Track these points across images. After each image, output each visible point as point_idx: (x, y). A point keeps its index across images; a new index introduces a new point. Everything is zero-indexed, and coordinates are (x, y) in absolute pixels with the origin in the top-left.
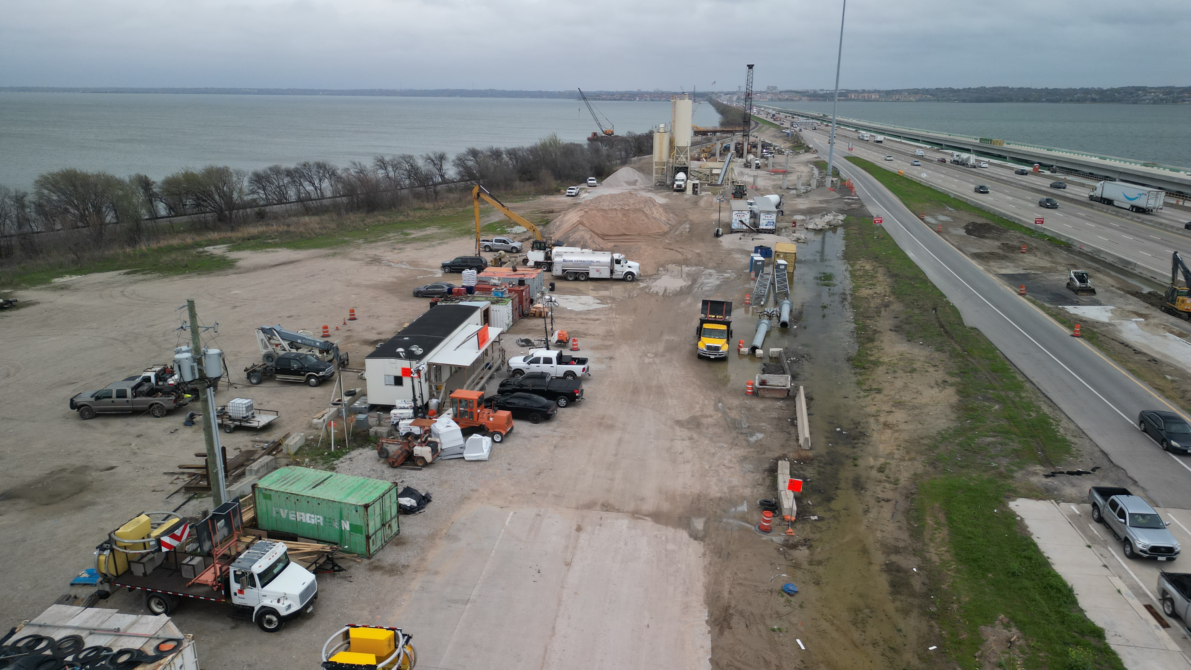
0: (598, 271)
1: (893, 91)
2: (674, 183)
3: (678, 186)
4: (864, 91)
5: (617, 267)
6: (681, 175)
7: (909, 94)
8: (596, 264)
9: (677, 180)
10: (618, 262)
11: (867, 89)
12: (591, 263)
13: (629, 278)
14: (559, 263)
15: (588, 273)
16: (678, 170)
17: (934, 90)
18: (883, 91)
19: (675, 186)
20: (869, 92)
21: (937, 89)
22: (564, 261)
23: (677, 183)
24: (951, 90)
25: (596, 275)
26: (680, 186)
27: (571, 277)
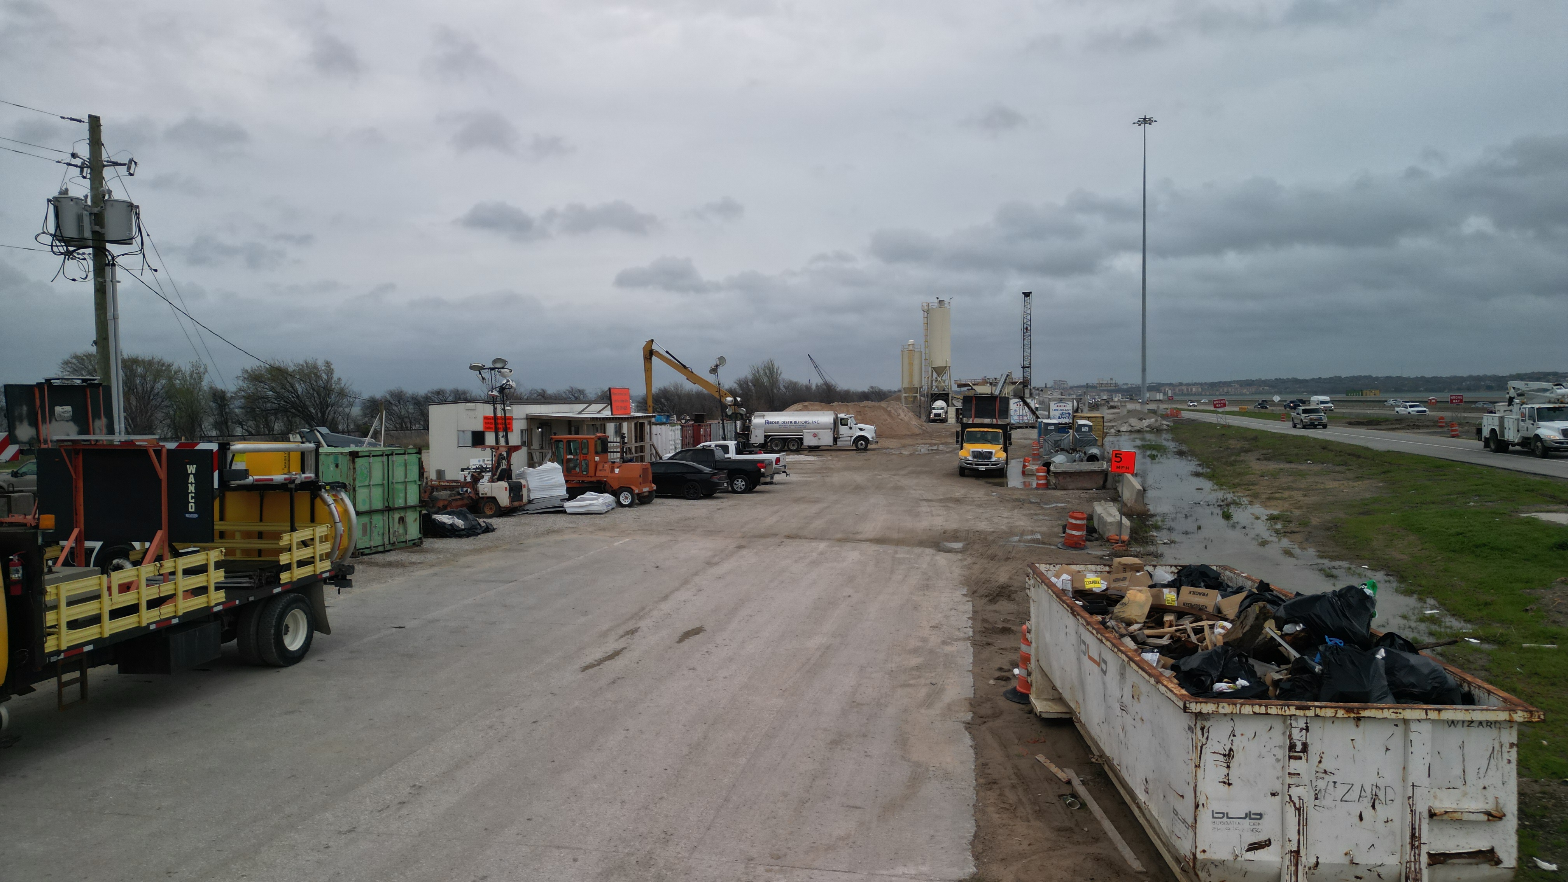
0: (815, 435)
1: (1220, 383)
2: (930, 413)
3: (935, 415)
4: (1181, 384)
5: (843, 430)
6: (940, 403)
7: (1241, 386)
8: (812, 426)
9: (934, 409)
10: (844, 422)
11: (1185, 382)
12: (805, 425)
13: (861, 444)
14: (759, 426)
15: (801, 439)
16: (936, 397)
17: (1273, 381)
18: (1206, 384)
19: (932, 416)
20: (1188, 385)
21: (1276, 379)
22: (767, 422)
23: (934, 411)
24: (1296, 381)
25: (813, 442)
26: (939, 415)
27: (777, 446)
